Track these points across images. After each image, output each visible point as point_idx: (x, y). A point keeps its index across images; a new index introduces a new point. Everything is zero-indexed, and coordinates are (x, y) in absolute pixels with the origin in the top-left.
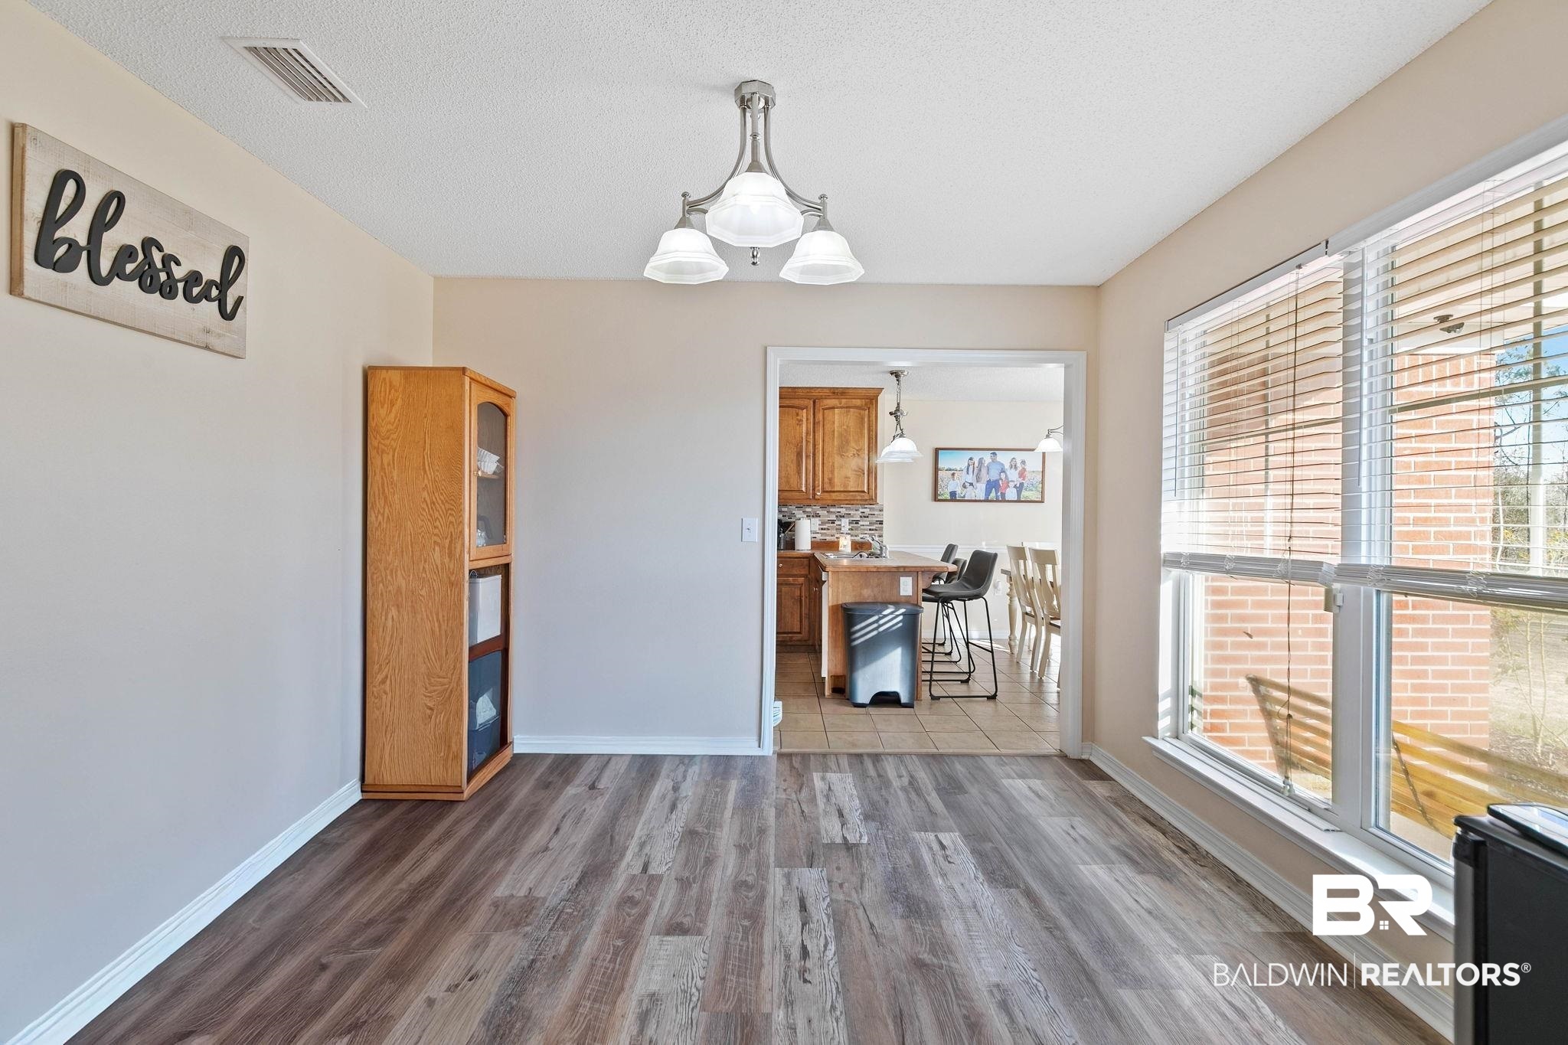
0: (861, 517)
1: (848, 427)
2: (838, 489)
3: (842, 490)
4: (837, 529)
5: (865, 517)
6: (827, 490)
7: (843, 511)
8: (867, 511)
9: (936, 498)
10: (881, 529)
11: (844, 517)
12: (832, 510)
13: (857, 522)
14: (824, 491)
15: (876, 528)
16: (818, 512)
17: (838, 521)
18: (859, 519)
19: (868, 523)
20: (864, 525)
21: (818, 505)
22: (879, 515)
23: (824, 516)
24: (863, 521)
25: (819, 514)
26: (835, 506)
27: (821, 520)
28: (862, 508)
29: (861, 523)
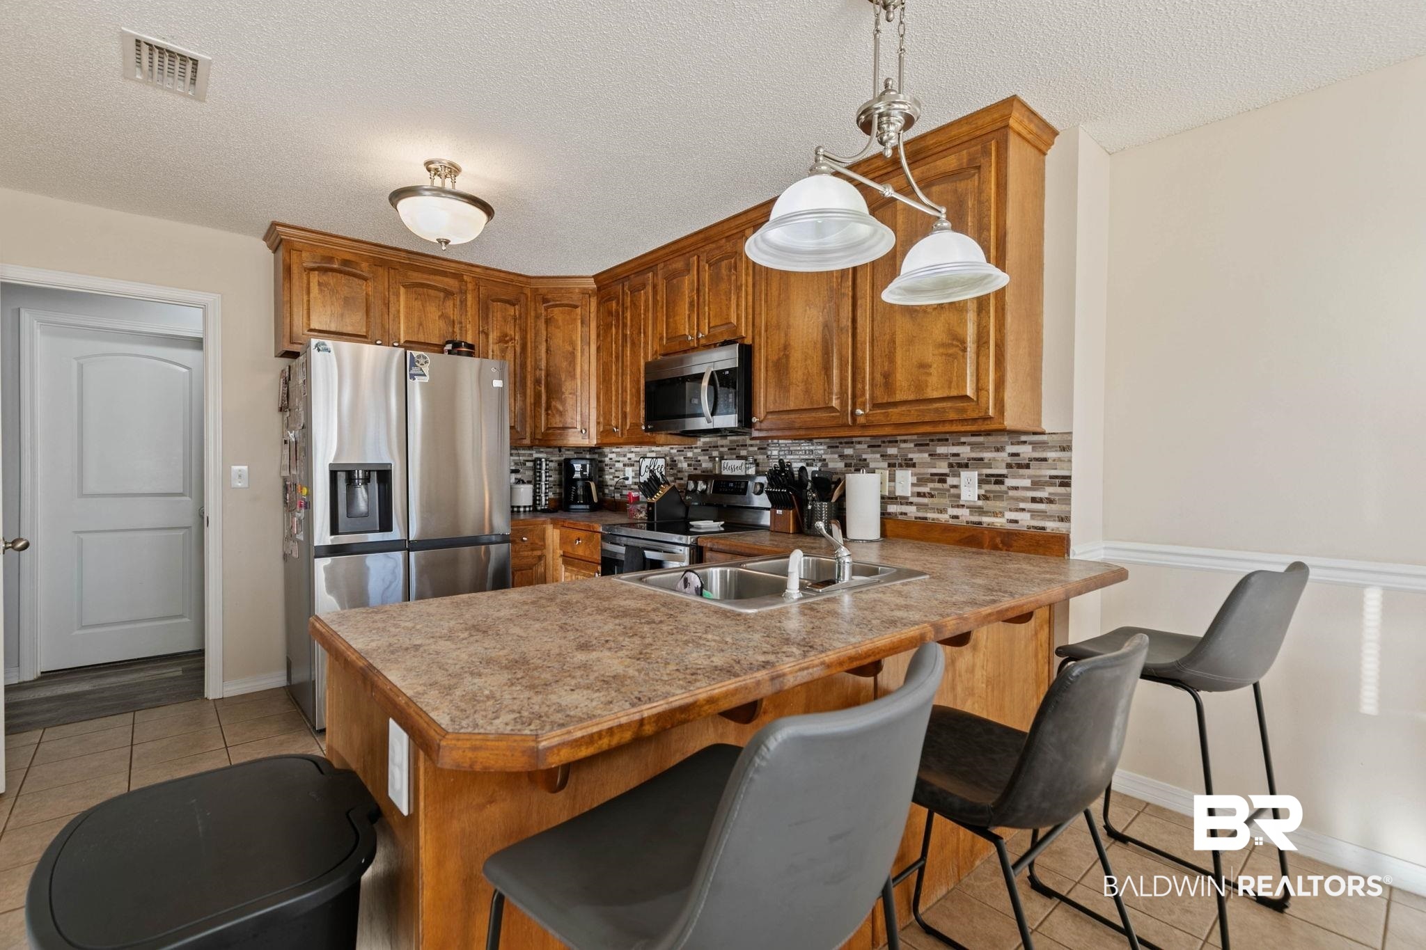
0: (1009, 466)
2: (905, 398)
3: (912, 397)
4: (951, 496)
5: (1020, 466)
6: (880, 401)
7: (965, 452)
8: (1026, 451)
10: (1067, 499)
11: (966, 466)
12: (941, 450)
13: (999, 480)
14: (875, 406)
15: (1052, 497)
16: (910, 456)
17: (954, 476)
18: (1004, 471)
19: (1027, 483)
20: (1016, 488)
21: (911, 441)
22: (1060, 460)
23: (924, 465)
24: (1014, 477)
25: (914, 461)
26: (947, 440)
27: (919, 474)
28: (1012, 444)
29: (1009, 482)
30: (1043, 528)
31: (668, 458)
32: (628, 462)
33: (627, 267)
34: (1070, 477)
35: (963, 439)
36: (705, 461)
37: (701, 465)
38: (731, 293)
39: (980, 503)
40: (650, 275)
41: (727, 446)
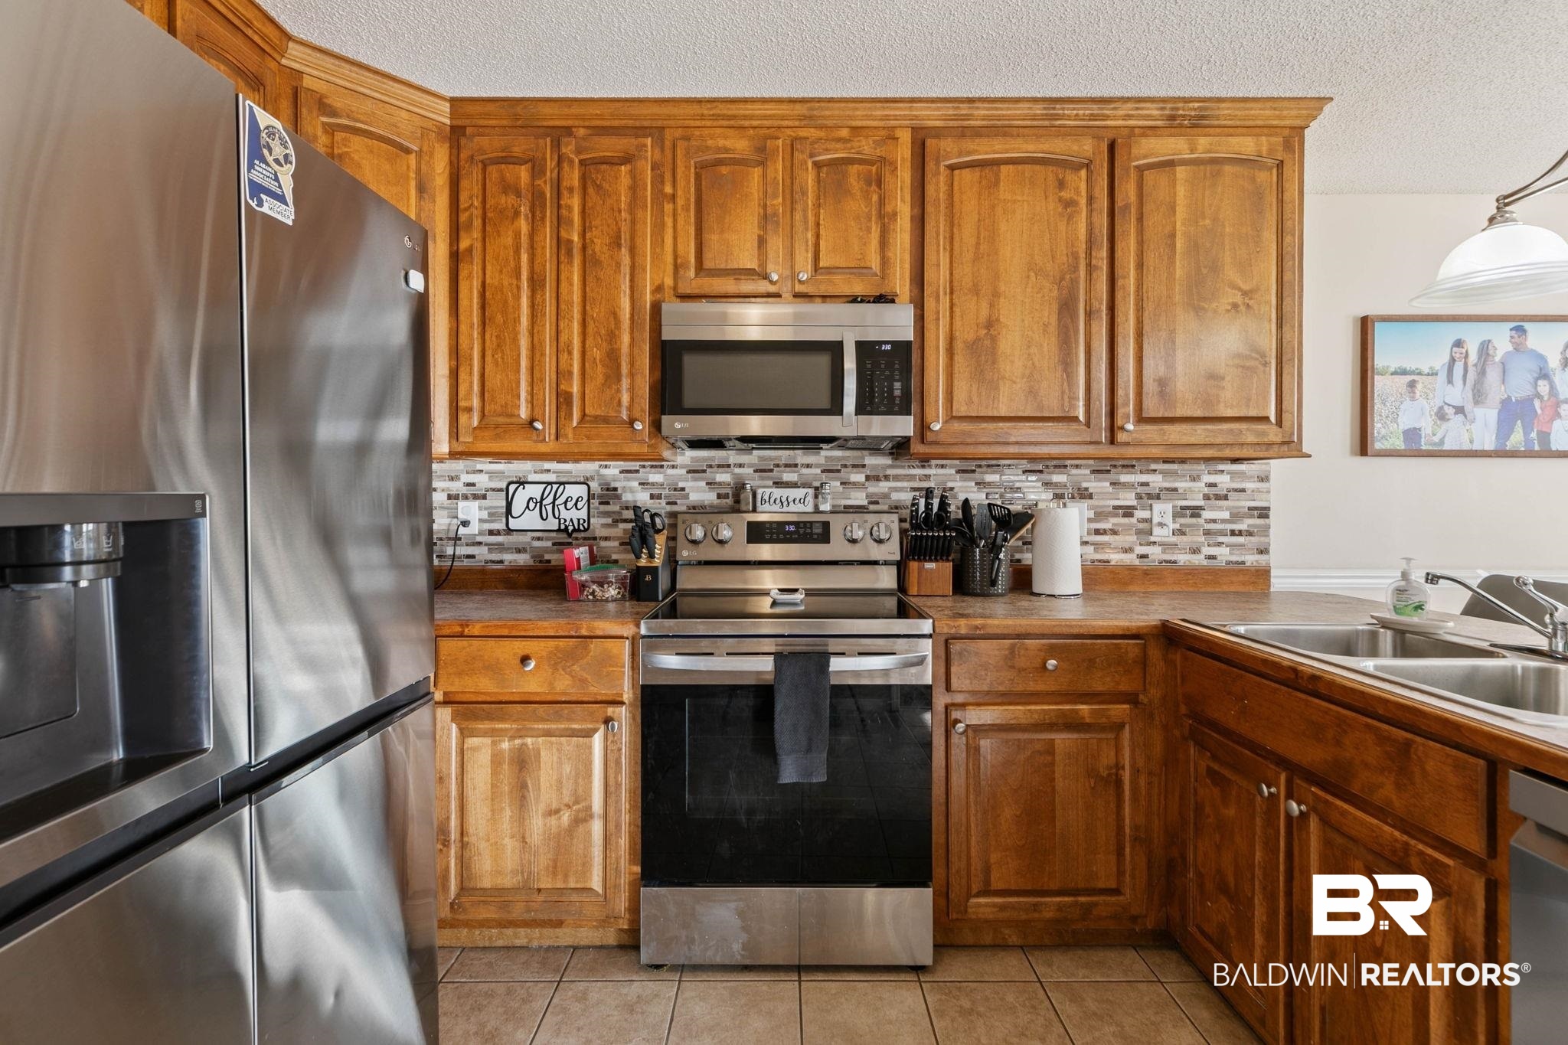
0: (1207, 497)
1: (1215, 220)
3: (1199, 413)
4: (1139, 532)
5: (1218, 497)
6: (1153, 415)
7: (1156, 481)
8: (1224, 481)
9: (1363, 447)
10: (1266, 529)
11: (1158, 497)
12: (1125, 478)
13: (1196, 512)
14: (1143, 420)
15: (1251, 529)
16: (1085, 485)
17: (1143, 508)
18: (1201, 503)
19: (1226, 515)
20: (1214, 521)
21: (1087, 466)
22: (1259, 491)
23: (1104, 495)
24: (1213, 509)
25: (1091, 491)
26: (1133, 466)
27: (1098, 506)
28: (1209, 473)
29: (1207, 514)
30: (1243, 563)
31: (595, 485)
32: (465, 490)
33: (575, 110)
34: (1268, 509)
35: (1153, 466)
36: (698, 490)
37: (687, 497)
38: (870, 220)
39: (1174, 539)
40: (649, 141)
41: (750, 466)
